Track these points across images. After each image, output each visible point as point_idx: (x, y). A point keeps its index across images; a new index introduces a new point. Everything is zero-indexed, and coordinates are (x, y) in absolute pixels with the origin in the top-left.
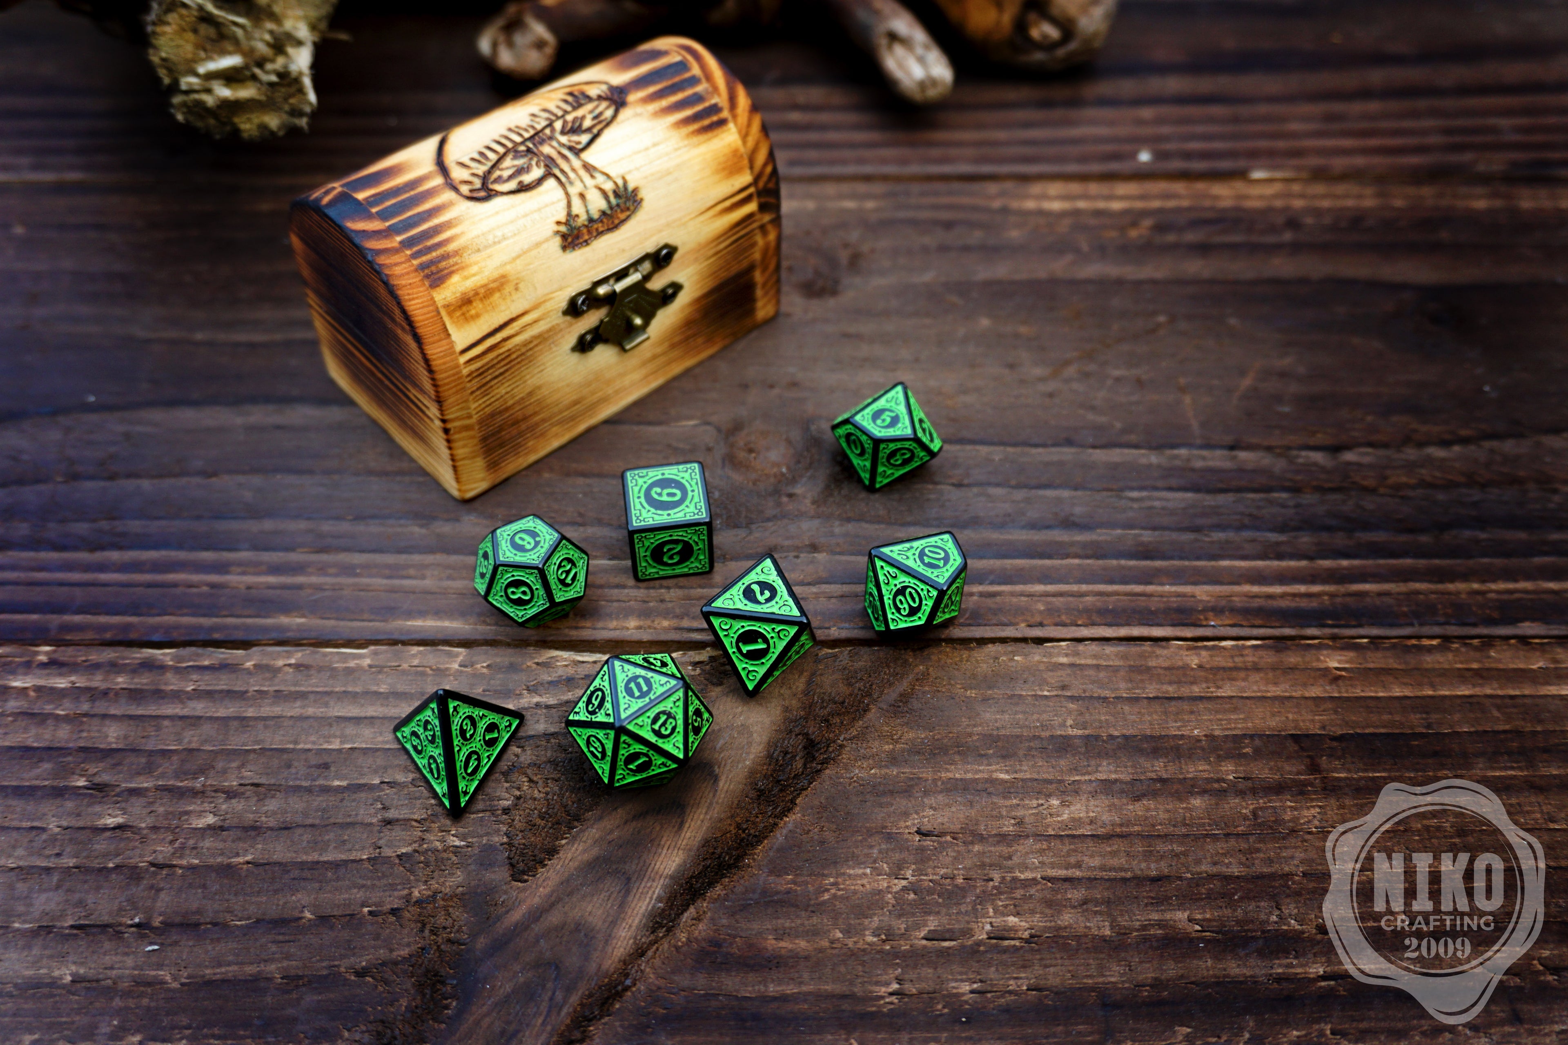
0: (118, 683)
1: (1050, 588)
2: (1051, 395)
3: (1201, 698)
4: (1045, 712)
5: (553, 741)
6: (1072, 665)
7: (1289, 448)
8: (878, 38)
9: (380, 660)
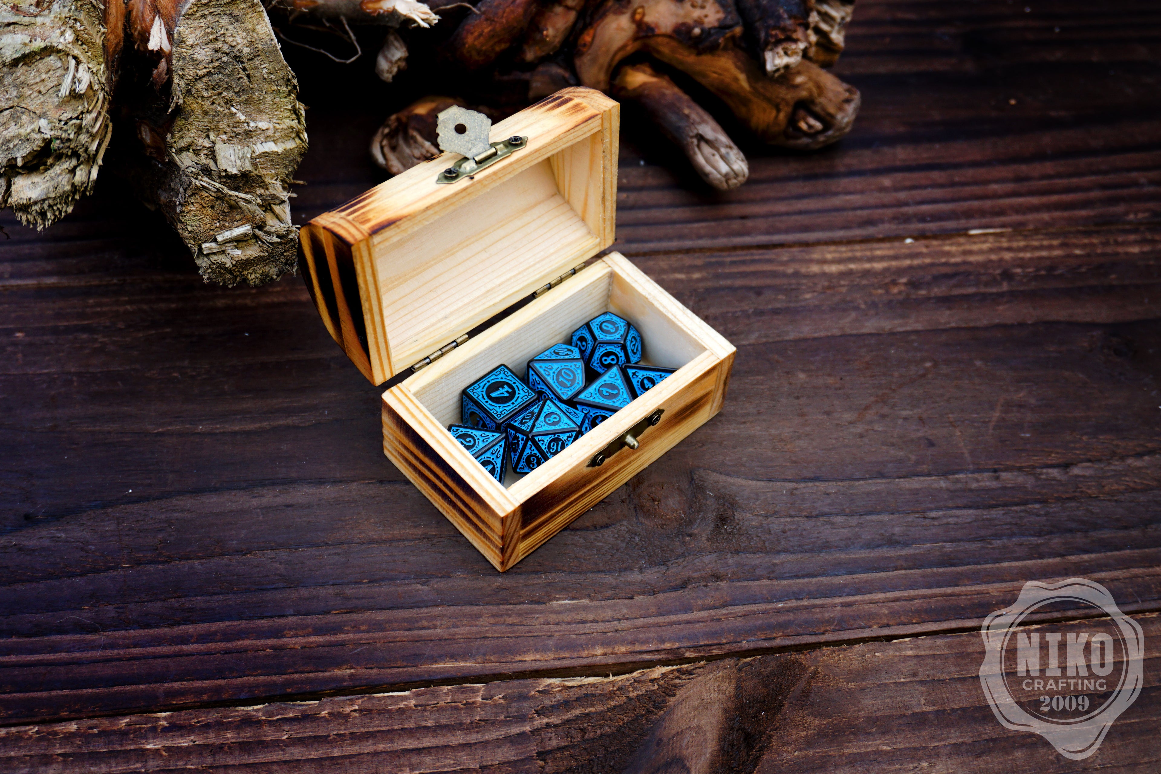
0: (228, 739)
1: (890, 595)
2: (861, 436)
4: (904, 695)
5: (566, 753)
7: (1034, 467)
8: (689, 139)
9: (422, 700)
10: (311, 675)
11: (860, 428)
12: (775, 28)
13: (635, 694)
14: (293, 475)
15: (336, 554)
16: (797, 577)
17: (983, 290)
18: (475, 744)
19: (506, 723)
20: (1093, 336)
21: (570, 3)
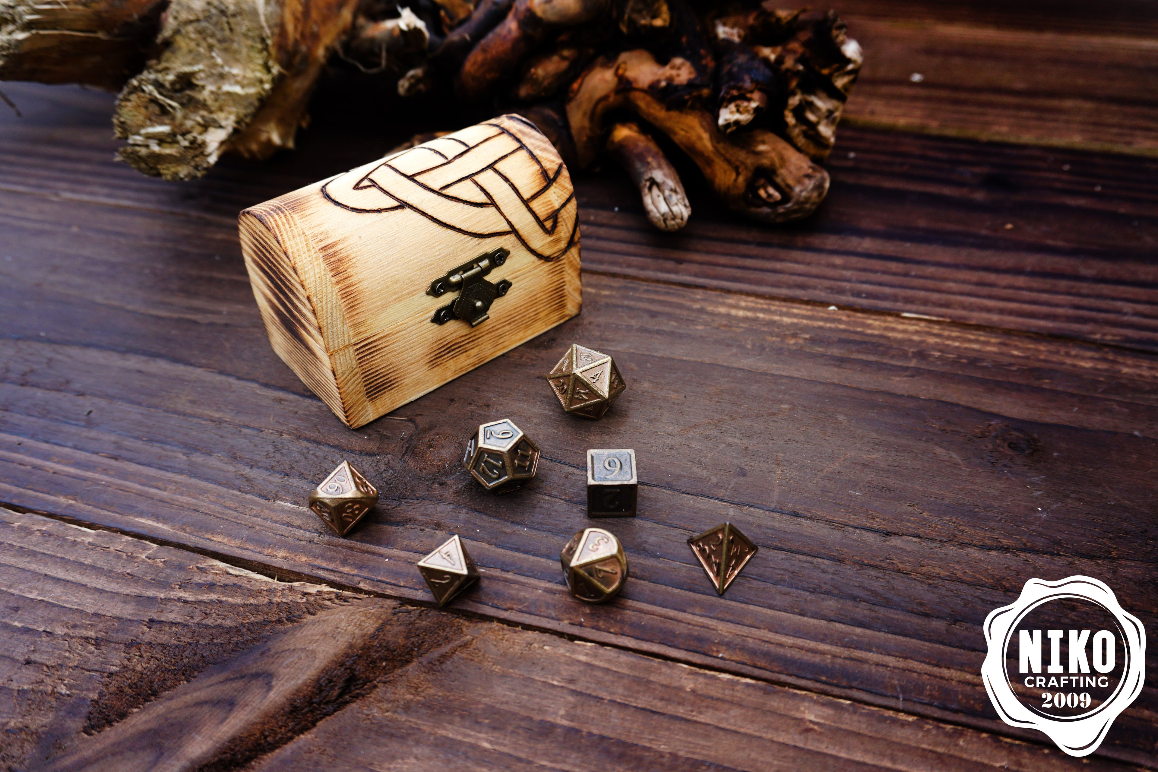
2: (672, 448)
3: (682, 719)
4: (546, 698)
5: (174, 629)
6: (587, 664)
7: (847, 525)
8: (644, 182)
9: (99, 541)
10: (41, 495)
11: (675, 441)
13: (279, 600)
14: (163, 351)
15: (142, 414)
16: (517, 550)
17: (885, 361)
18: (107, 592)
19: (149, 584)
20: (990, 425)
21: (566, 53)
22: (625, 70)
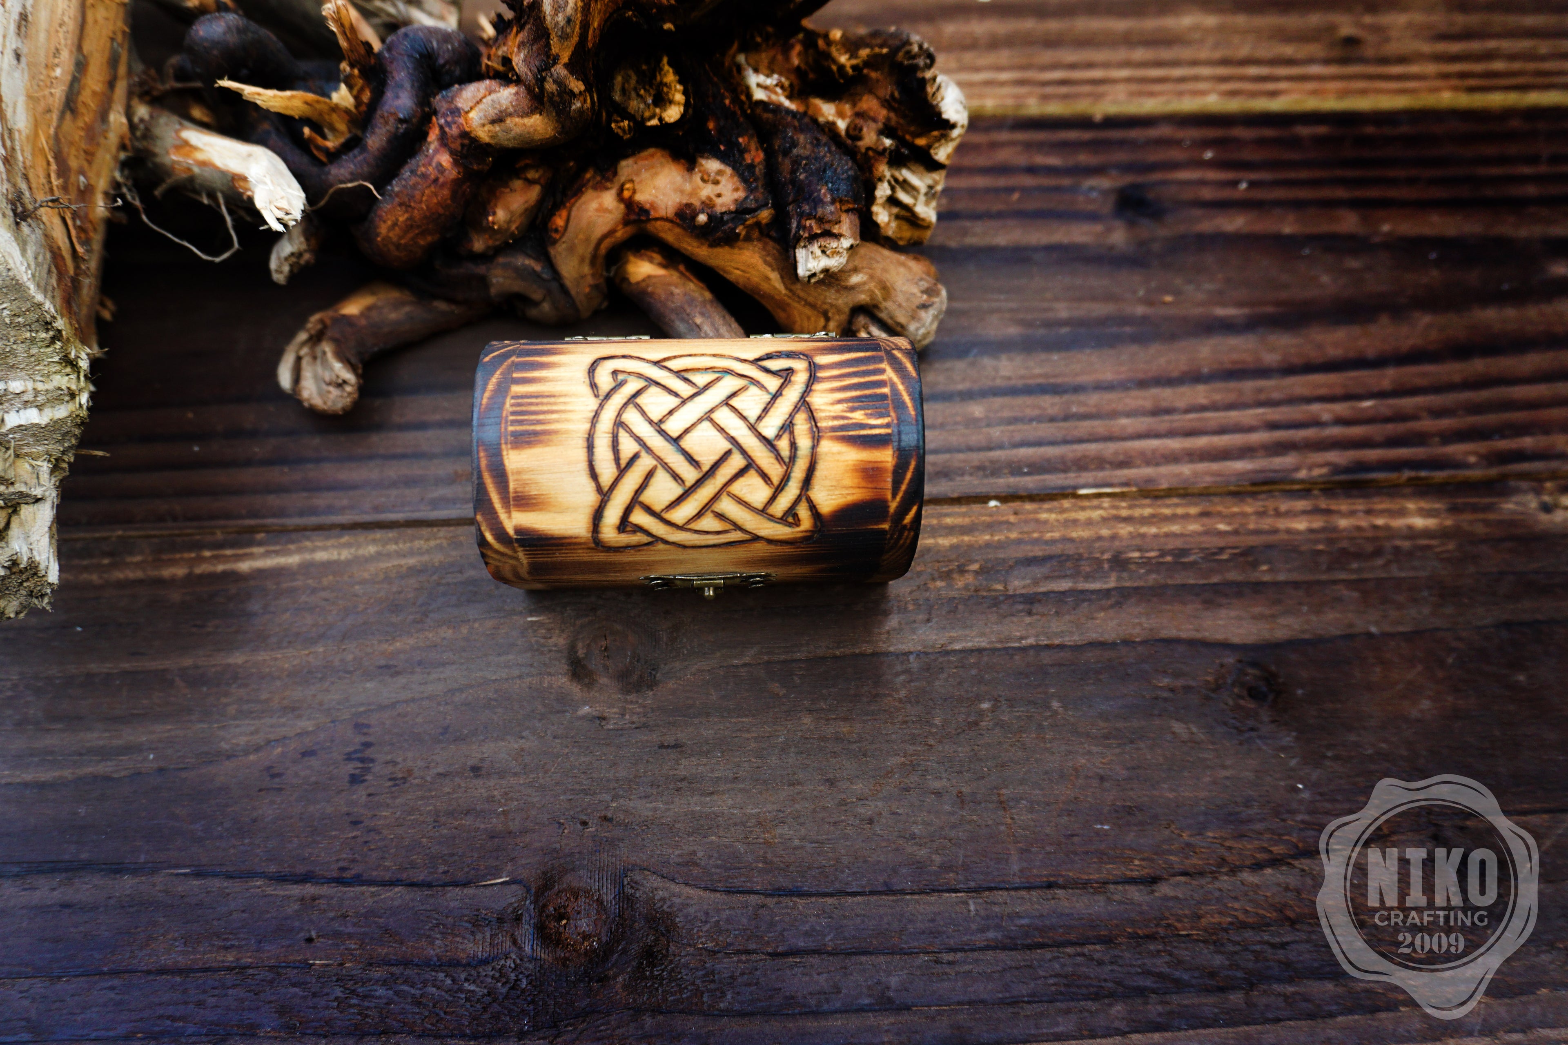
7: (1106, 882)
11: (872, 808)
12: (810, 216)
14: (84, 857)
15: (110, 989)
17: (1082, 585)
20: (1222, 666)
21: (532, 175)
22: (634, 192)
